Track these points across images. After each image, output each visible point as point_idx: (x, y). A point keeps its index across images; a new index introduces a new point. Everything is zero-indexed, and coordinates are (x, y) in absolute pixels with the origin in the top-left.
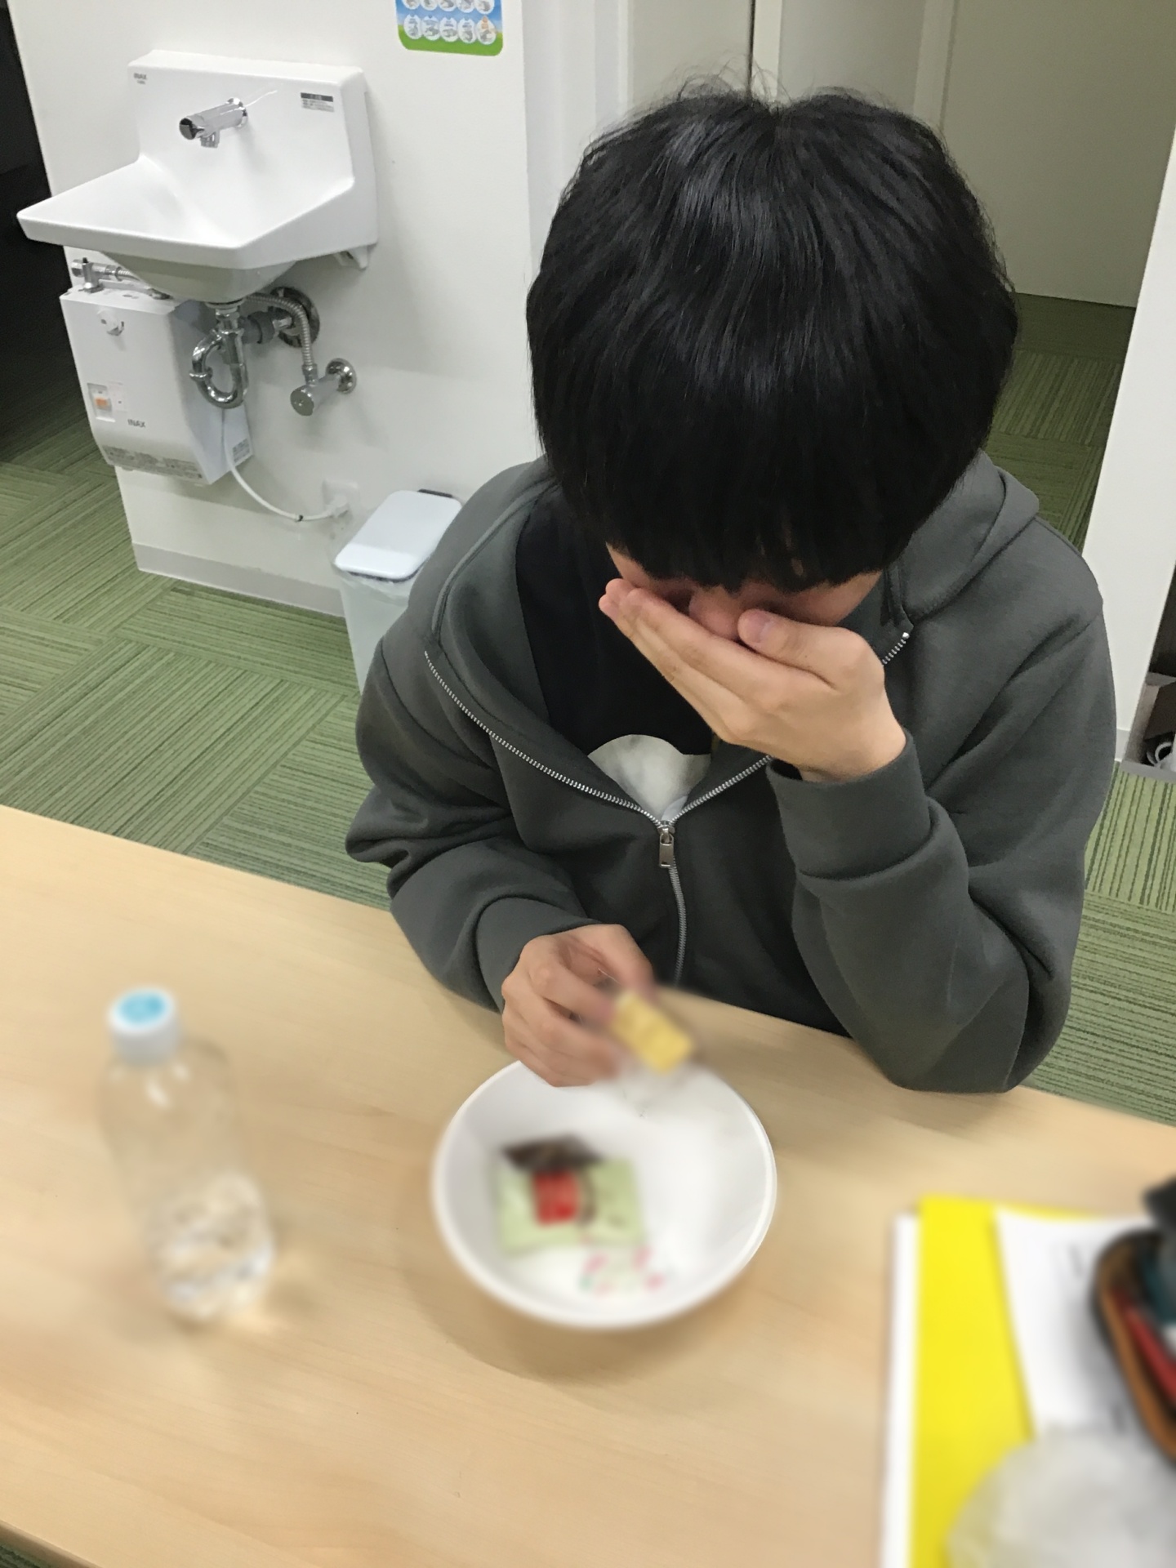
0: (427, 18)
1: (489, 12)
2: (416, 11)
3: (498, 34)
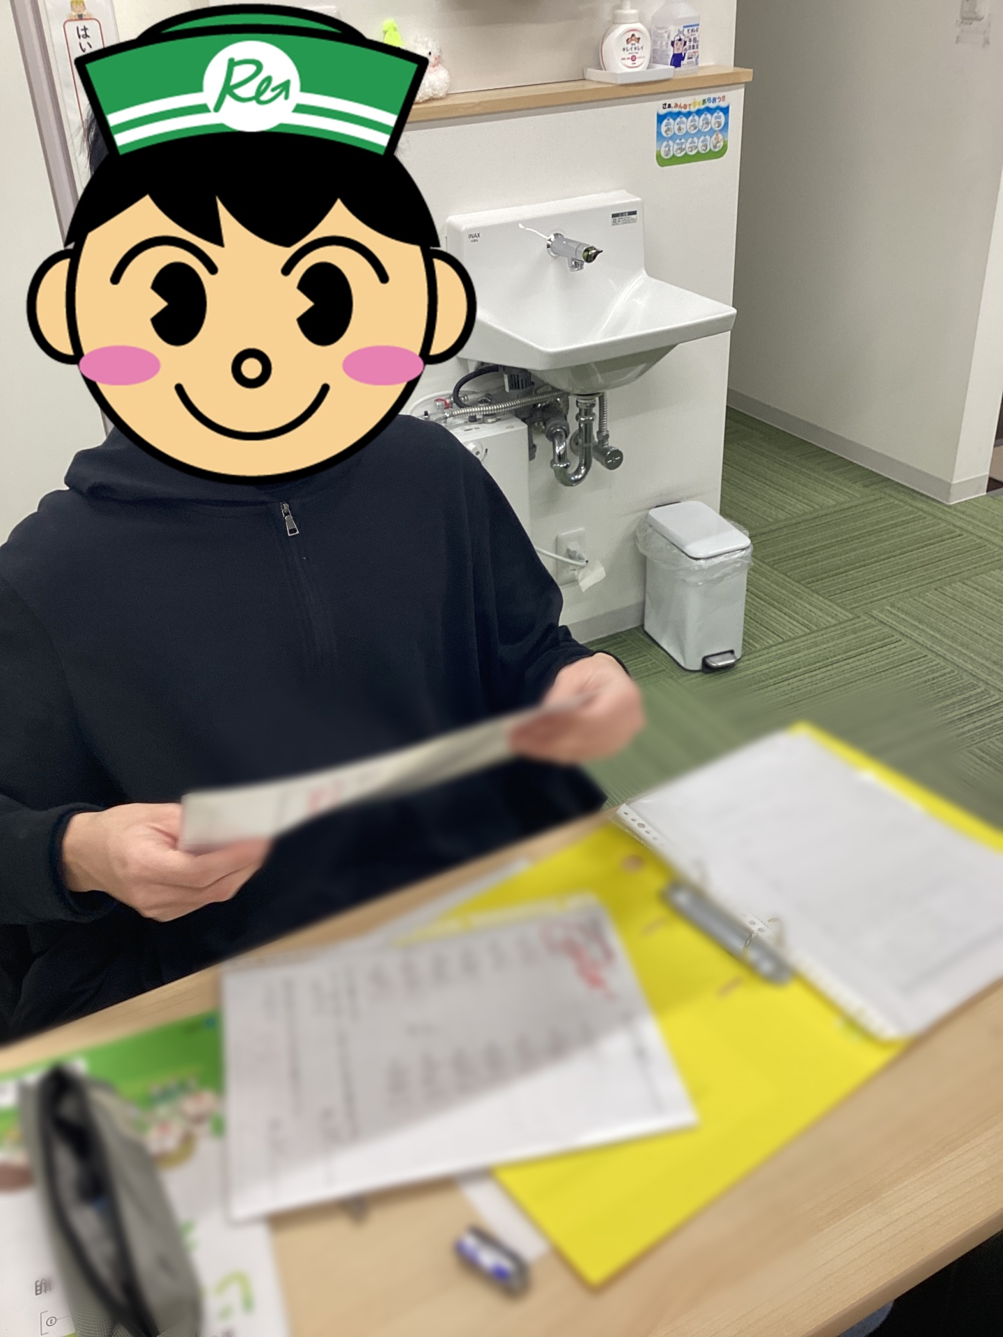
0: (678, 141)
1: (720, 128)
2: (671, 138)
3: (724, 142)
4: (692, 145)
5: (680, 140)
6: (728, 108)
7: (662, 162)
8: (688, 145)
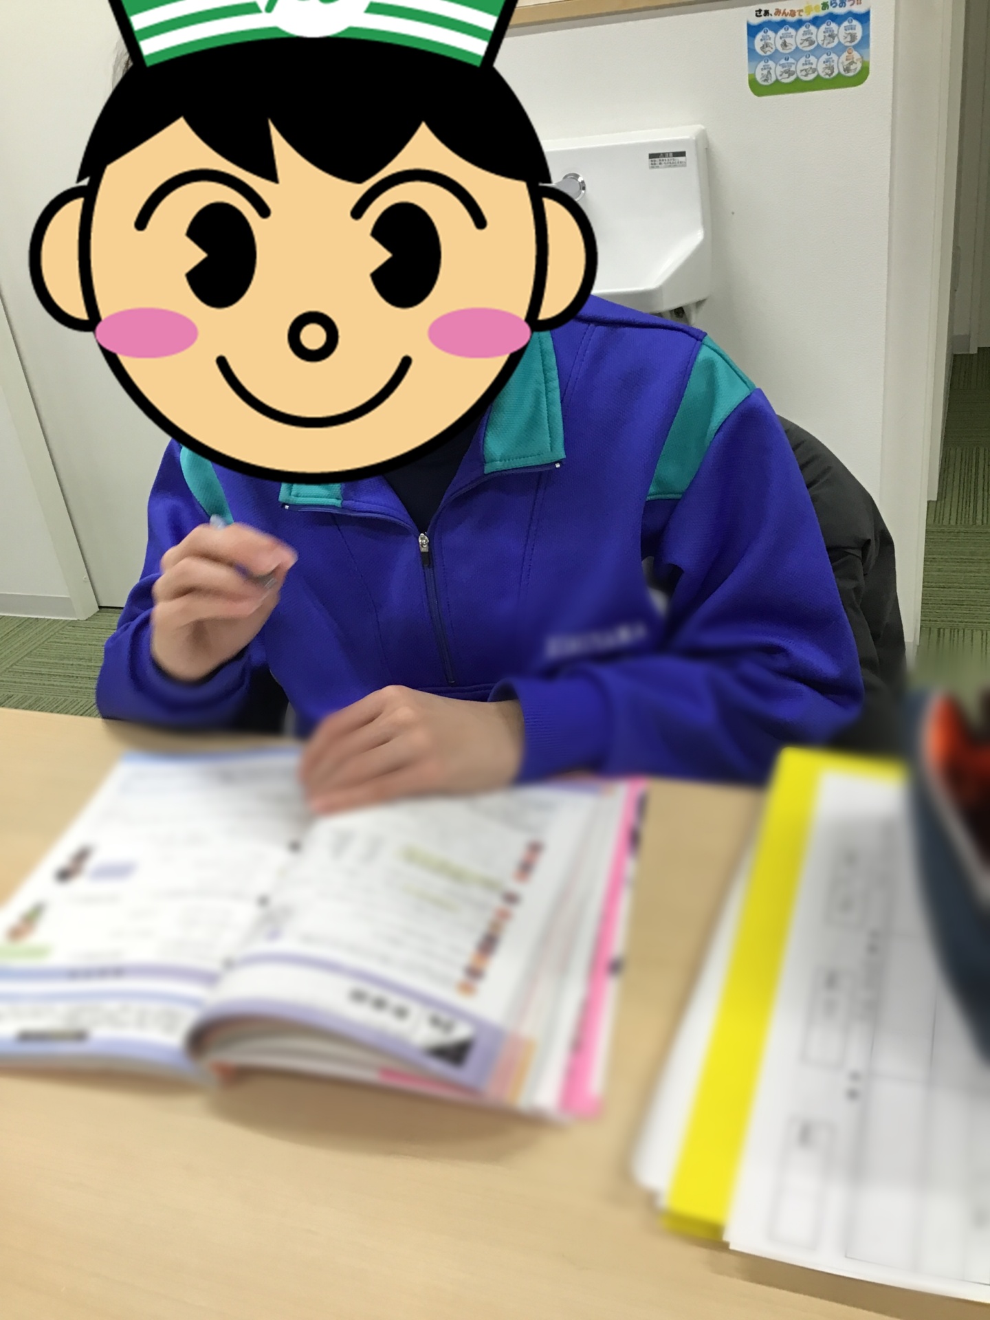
1: (853, 44)
2: (771, 57)
3: (863, 62)
4: (807, 67)
5: (787, 59)
6: (867, 14)
7: (757, 88)
8: (800, 66)
